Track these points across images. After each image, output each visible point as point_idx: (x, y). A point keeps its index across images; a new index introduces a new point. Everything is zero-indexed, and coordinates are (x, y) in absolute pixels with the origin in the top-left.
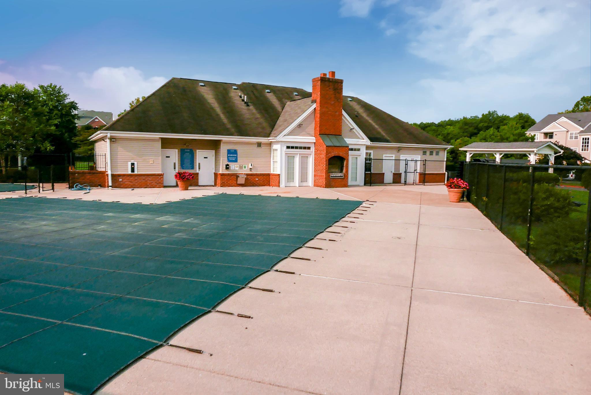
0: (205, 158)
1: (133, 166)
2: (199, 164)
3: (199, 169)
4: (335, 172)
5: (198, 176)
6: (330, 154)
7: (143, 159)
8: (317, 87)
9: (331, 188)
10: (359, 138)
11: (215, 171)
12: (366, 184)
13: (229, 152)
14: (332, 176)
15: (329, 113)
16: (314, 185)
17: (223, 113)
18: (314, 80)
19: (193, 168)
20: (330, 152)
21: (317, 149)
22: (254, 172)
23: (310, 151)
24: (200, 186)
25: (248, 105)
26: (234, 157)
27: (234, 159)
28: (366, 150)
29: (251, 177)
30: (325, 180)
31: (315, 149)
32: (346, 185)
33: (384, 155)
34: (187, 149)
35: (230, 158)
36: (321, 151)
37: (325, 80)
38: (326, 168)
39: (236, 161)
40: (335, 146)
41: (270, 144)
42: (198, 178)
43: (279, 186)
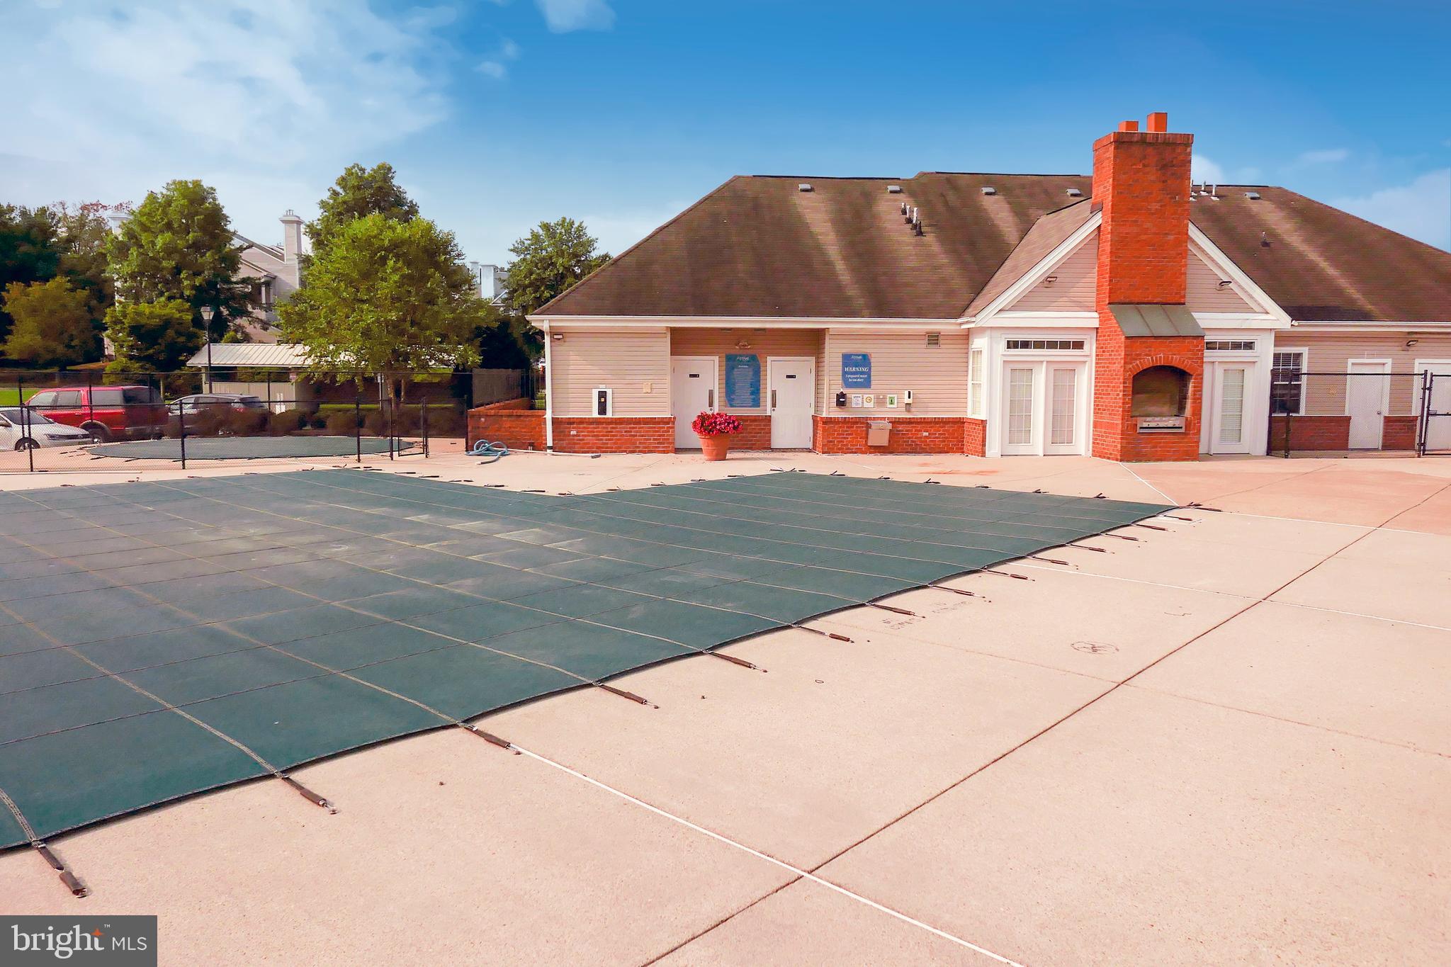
0: (788, 377)
1: (603, 400)
2: (774, 393)
3: (774, 405)
4: (1161, 415)
5: (770, 425)
6: (1138, 362)
7: (626, 381)
8: (1106, 163)
9: (1140, 461)
10: (1251, 310)
11: (816, 411)
12: (1272, 450)
13: (847, 359)
14: (1145, 425)
15: (1144, 237)
16: (1093, 451)
17: (845, 258)
18: (1098, 146)
19: (756, 403)
20: (1140, 355)
21: (1102, 348)
22: (917, 414)
23: (1083, 354)
24: (773, 450)
25: (920, 233)
26: (862, 373)
27: (861, 378)
28: (1275, 346)
29: (909, 427)
30: (1122, 439)
31: (1097, 348)
32: (1191, 454)
33: (1350, 361)
34: (741, 356)
35: (849, 376)
36: (1112, 351)
37: (1131, 142)
38: (1123, 403)
39: (867, 384)
40: (1156, 337)
41: (966, 337)
42: (770, 429)
43: (983, 454)
